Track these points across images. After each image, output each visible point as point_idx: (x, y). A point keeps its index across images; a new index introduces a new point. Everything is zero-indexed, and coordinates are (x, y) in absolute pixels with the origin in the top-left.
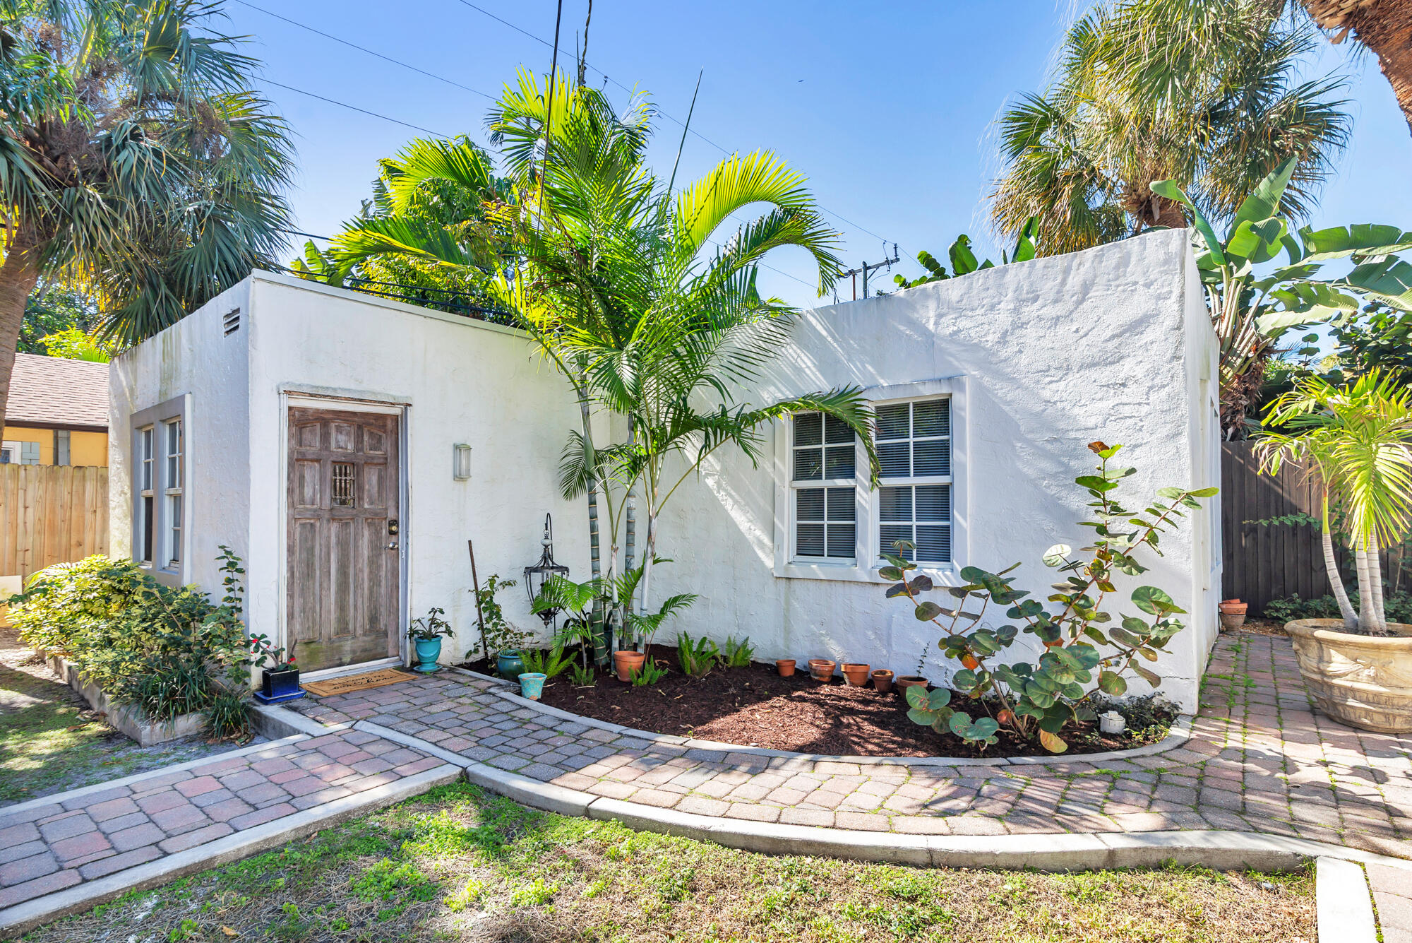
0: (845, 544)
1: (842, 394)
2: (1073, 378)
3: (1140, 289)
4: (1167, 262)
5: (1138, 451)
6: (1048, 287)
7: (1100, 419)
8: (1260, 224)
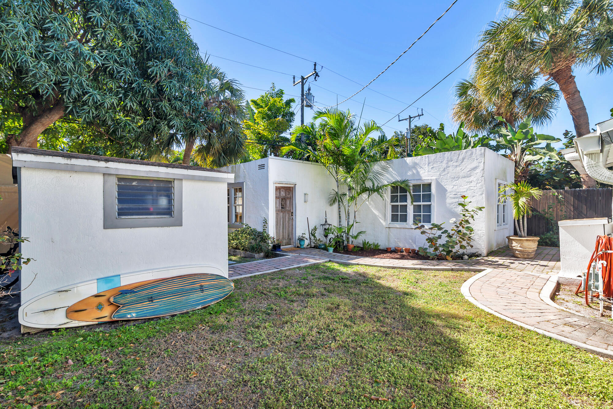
0: (404, 219)
1: (404, 181)
2: (460, 180)
3: (475, 160)
4: (481, 155)
5: (474, 197)
6: (455, 158)
7: (466, 190)
8: (524, 131)
